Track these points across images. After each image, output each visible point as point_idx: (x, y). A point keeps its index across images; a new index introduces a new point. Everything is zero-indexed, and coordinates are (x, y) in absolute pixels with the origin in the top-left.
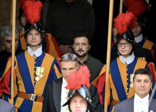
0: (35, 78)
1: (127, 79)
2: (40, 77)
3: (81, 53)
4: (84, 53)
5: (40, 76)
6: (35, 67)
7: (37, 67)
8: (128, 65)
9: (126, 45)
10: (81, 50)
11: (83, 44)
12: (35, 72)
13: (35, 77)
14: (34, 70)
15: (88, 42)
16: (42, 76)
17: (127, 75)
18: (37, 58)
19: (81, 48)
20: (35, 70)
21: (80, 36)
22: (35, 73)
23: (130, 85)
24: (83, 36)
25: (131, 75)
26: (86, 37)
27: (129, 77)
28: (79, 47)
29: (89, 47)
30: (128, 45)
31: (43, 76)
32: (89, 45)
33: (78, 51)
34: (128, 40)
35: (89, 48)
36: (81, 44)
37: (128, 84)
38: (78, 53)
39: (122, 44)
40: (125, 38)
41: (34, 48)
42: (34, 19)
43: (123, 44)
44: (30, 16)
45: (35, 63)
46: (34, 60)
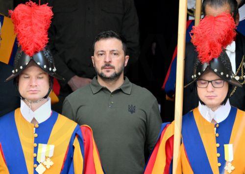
0: (35, 168)
1: (219, 155)
2: (45, 166)
3: (108, 71)
4: (115, 73)
5: (45, 163)
6: (35, 145)
7: (40, 144)
8: (218, 125)
9: (217, 86)
10: (108, 65)
11: (112, 52)
12: (35, 155)
13: (36, 165)
14: (33, 150)
15: (123, 49)
16: (49, 163)
17: (218, 145)
18: (39, 124)
19: (108, 60)
20: (36, 150)
21: (107, 36)
22: (35, 158)
23: (226, 168)
24: (113, 36)
25: (225, 145)
26: (118, 38)
27: (221, 150)
28: (105, 59)
29: (125, 59)
30: (221, 85)
31: (52, 163)
32: (125, 55)
33: (103, 68)
34: (222, 74)
35: (126, 62)
36: (108, 53)
37: (219, 164)
38: (102, 73)
39: (209, 82)
40: (216, 70)
41: (34, 105)
42: (33, 44)
43: (211, 82)
44: (25, 39)
45: (36, 135)
46: (34, 129)
